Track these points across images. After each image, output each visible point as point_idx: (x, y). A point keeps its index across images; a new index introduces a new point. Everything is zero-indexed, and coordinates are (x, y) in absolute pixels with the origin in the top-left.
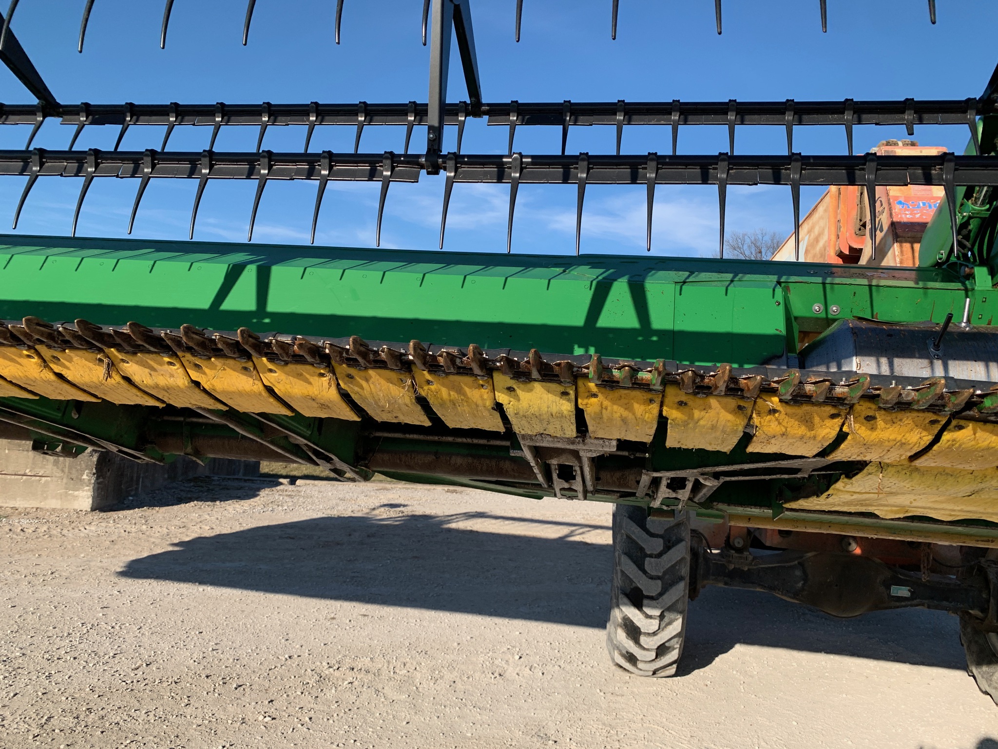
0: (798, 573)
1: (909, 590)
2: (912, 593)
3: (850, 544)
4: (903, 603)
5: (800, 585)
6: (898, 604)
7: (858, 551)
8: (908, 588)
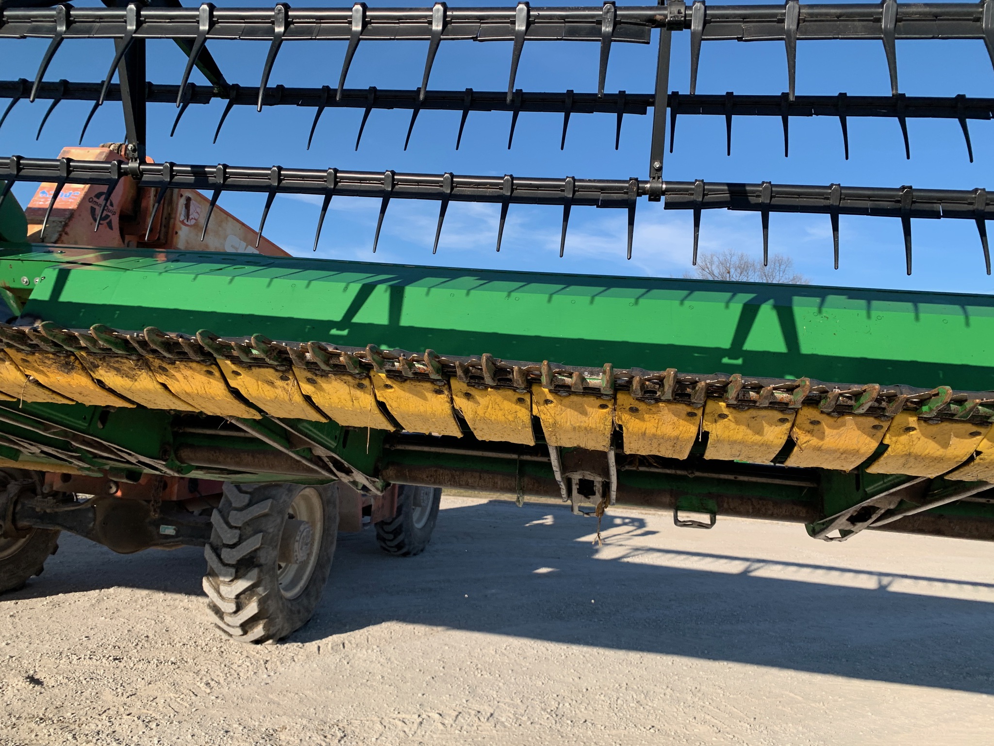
0: (91, 515)
1: (174, 529)
2: (177, 532)
3: (111, 488)
4: (169, 540)
5: (91, 525)
6: (164, 541)
7: (119, 494)
8: (174, 527)
